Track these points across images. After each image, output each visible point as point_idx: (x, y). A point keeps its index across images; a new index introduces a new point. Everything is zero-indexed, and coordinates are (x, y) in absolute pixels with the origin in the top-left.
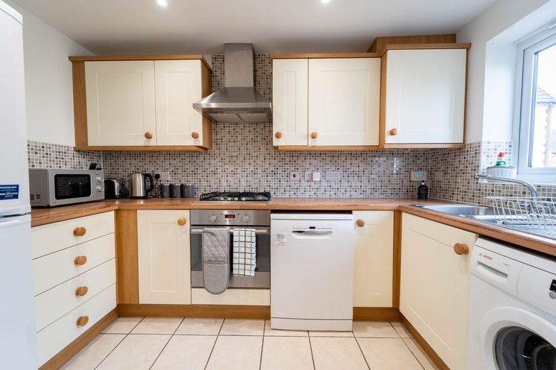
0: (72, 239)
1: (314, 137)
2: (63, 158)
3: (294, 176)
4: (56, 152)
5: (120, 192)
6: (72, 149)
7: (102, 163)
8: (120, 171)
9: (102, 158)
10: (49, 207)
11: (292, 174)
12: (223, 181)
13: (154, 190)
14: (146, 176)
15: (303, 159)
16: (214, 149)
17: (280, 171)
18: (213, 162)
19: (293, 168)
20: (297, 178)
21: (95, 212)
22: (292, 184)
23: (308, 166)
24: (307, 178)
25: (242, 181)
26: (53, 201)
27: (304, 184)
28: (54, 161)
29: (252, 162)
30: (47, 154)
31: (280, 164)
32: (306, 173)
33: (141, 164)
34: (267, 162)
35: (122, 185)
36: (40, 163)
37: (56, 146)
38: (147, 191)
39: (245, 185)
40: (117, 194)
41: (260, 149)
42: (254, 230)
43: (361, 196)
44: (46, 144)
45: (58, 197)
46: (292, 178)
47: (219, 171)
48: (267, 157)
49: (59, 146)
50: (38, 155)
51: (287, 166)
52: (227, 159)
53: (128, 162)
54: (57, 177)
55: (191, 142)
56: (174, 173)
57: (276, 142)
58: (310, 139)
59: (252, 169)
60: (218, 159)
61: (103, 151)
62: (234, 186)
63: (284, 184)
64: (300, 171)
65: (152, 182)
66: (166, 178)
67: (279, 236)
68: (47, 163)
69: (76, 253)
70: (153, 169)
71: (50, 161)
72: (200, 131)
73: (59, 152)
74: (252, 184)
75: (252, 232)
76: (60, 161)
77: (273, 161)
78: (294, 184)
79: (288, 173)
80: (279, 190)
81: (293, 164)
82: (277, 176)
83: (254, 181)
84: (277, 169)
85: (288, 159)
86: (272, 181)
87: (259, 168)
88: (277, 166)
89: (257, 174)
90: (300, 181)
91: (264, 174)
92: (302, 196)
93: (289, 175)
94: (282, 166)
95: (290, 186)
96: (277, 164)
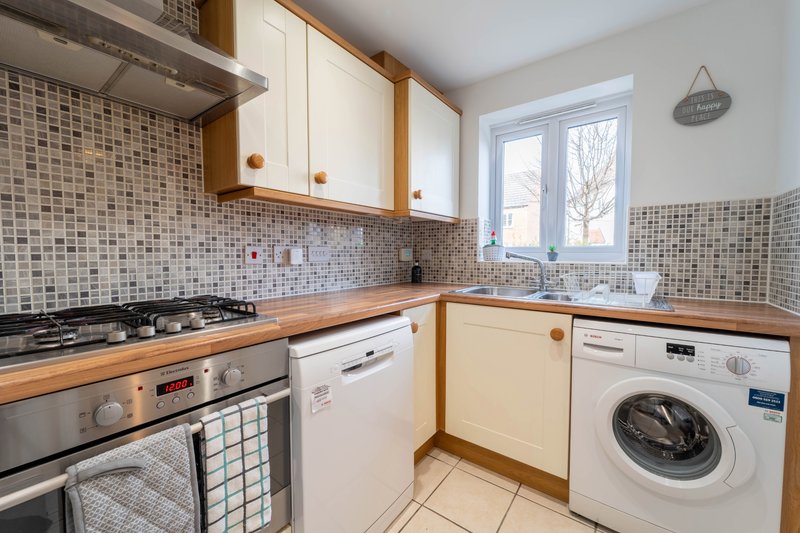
1: (320, 180)
3: (254, 255)
11: (249, 251)
15: (269, 220)
17: (220, 244)
19: (250, 239)
20: (259, 260)
22: (249, 272)
23: (279, 236)
24: (278, 260)
27: (273, 271)
31: (221, 228)
32: (277, 250)
34: (187, 220)
43: (354, 287)
46: (249, 259)
48: (187, 208)
51: (238, 234)
57: (248, 177)
58: (313, 184)
59: (140, 236)
64: (264, 245)
67: (318, 392)
75: (256, 406)
77: (201, 220)
78: (254, 272)
79: (241, 248)
80: (219, 288)
81: (249, 230)
82: (214, 257)
83: (149, 270)
84: (214, 239)
85: (238, 219)
86: (202, 269)
87: (162, 235)
88: (214, 233)
89: (158, 250)
90: (265, 266)
91: (179, 250)
92: (270, 295)
93: (241, 253)
94: (227, 234)
95: (244, 277)
96: (214, 227)
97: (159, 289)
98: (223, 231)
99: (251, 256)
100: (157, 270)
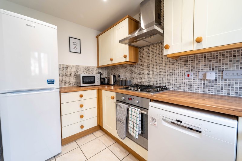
0: (79, 98)
1: (199, 41)
3: (188, 75)
10: (81, 87)
11: (186, 74)
12: (143, 78)
14: (114, 76)
15: (197, 61)
16: (139, 63)
18: (139, 69)
19: (187, 70)
20: (191, 77)
21: (88, 89)
22: (187, 81)
24: (200, 77)
25: (152, 79)
26: (82, 85)
27: (198, 82)
29: (158, 67)
31: (177, 67)
32: (200, 73)
34: (168, 66)
35: (108, 80)
38: (114, 82)
39: (154, 81)
40: (106, 83)
41: (163, 59)
42: (139, 110)
45: (83, 83)
46: (186, 77)
47: (141, 73)
48: (168, 63)
51: (182, 69)
52: (145, 67)
54: (83, 77)
55: (123, 60)
56: (125, 75)
57: (166, 52)
58: (195, 44)
59: (158, 71)
60: (141, 67)
62: (148, 82)
63: (179, 81)
64: (194, 71)
65: (116, 79)
66: (122, 77)
67: (153, 118)
69: (81, 103)
72: (127, 54)
74: (158, 81)
75: (137, 110)
77: (171, 66)
78: (189, 82)
79: (184, 73)
80: (175, 85)
81: (187, 67)
82: (174, 76)
83: (159, 79)
84: (175, 71)
85: (183, 63)
86: (171, 79)
87: (162, 71)
88: (175, 69)
89: (161, 74)
90: (194, 80)
91: (165, 74)
92: (195, 91)
93: (184, 75)
94: (179, 69)
95: (184, 83)
96: (175, 67)
97: (161, 83)
98: (178, 68)
99: (187, 76)
100: (160, 79)
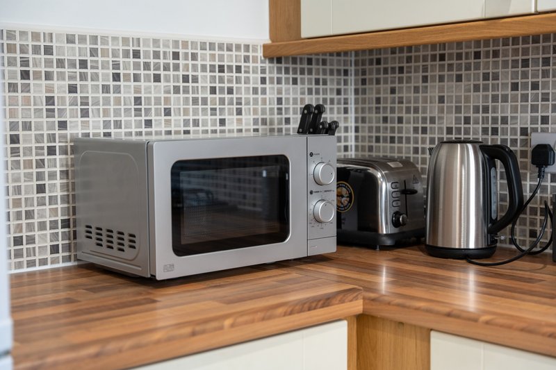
2: (230, 91)
4: (212, 68)
5: (396, 223)
6: (260, 54)
7: (352, 97)
8: (407, 129)
9: (352, 78)
13: (527, 216)
26: (167, 263)
28: (205, 101)
30: (186, 79)
33: (478, 99)
35: (405, 192)
36: (168, 112)
37: (212, 46)
38: (492, 225)
40: (385, 228)
44: (185, 44)
45: (181, 249)
49: (221, 47)
50: (163, 84)
53: (434, 91)
61: (357, 53)
65: (513, 181)
68: (186, 112)
70: (524, 119)
71: (195, 101)
73: (221, 69)
76: (222, 101)
